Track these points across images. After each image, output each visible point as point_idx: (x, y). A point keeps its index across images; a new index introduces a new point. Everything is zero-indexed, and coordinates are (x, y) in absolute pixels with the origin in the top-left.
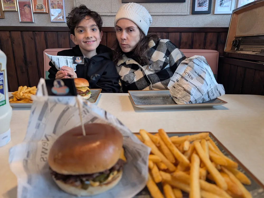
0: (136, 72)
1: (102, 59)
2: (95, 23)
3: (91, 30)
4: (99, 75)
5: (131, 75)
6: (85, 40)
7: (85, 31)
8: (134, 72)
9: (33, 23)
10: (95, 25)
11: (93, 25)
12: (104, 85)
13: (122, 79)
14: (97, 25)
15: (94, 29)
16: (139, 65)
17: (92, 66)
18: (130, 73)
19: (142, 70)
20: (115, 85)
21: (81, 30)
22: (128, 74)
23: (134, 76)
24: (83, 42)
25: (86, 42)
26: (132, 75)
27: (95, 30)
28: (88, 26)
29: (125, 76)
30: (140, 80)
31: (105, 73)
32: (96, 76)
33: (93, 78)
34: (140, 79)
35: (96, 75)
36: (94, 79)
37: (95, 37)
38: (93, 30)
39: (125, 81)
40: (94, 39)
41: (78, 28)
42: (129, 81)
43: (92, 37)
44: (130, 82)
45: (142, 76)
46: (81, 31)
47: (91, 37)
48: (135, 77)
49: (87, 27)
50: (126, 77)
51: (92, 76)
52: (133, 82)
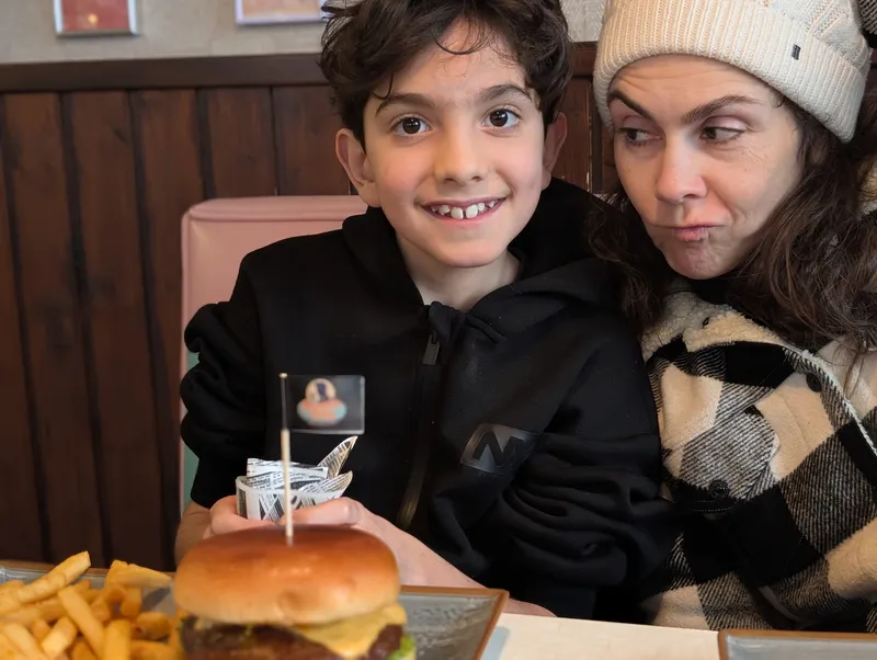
0: (770, 404)
1: (551, 308)
2: (514, 75)
3: (479, 126)
4: (521, 436)
5: (737, 437)
6: (432, 195)
7: (435, 129)
8: (760, 405)
9: (128, 35)
10: (514, 88)
11: (499, 91)
12: (561, 512)
13: (676, 474)
14: (528, 85)
15: (503, 111)
16: (790, 348)
17: (472, 367)
18: (724, 423)
19: (816, 382)
20: (638, 510)
21: (407, 120)
22: (713, 432)
23: (766, 438)
24: (417, 204)
25: (431, 209)
26: (745, 434)
27: (511, 120)
28: (459, 96)
29: (692, 450)
30: (811, 468)
31: (565, 419)
32: (502, 442)
33: (477, 454)
34: (813, 456)
35: (503, 435)
36: (484, 465)
37: (502, 174)
38: (498, 118)
39: (703, 481)
40: (495, 188)
41: (389, 99)
42: (732, 486)
43: (482, 172)
44: (739, 491)
45: (823, 431)
46: (410, 126)
47: (477, 178)
48: (776, 443)
49: (450, 105)
50: (707, 459)
51: (472, 443)
52: (766, 485)
